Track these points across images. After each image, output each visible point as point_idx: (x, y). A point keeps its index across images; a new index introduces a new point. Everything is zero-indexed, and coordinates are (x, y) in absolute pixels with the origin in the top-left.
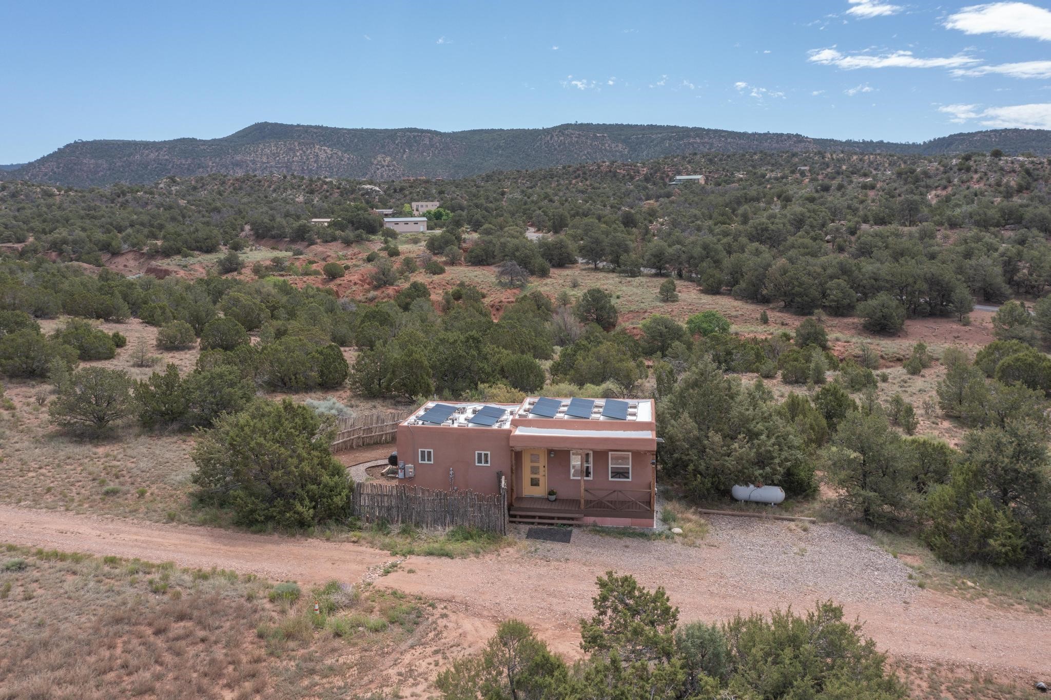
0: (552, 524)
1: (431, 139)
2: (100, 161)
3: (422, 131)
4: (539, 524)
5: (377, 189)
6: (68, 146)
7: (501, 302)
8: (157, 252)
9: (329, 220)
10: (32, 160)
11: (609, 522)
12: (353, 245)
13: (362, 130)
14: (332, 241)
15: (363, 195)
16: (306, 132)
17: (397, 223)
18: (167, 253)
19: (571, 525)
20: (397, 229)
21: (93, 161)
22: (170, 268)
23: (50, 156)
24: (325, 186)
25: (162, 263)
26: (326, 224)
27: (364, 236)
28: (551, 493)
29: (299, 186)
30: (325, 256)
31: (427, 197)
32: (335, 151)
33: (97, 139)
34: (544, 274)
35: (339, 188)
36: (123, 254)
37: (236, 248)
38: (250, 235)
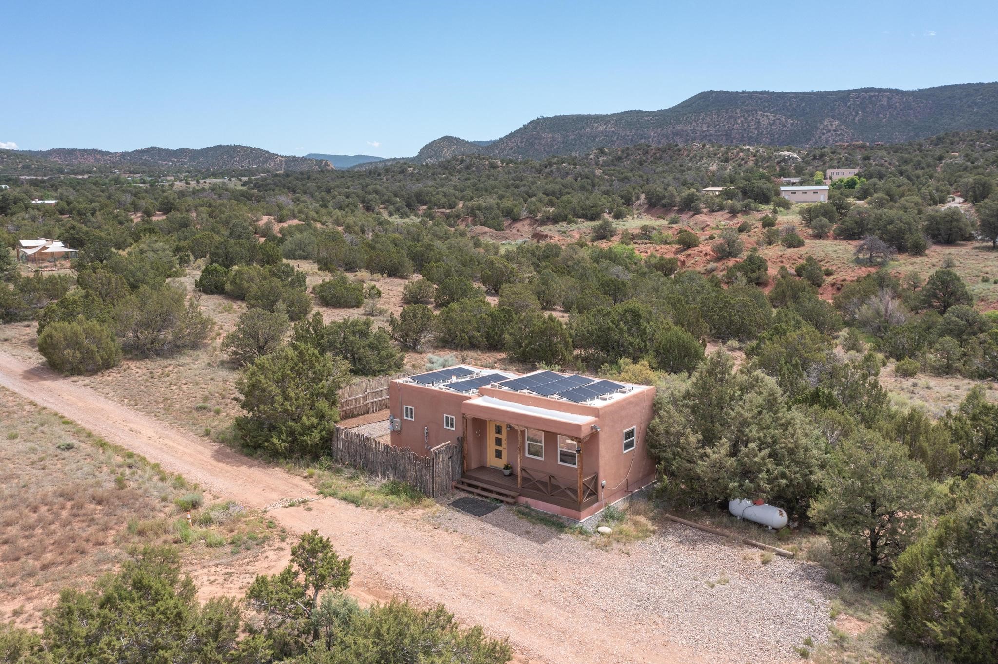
0: (487, 497)
1: (889, 99)
2: (556, 135)
3: (880, 90)
4: (479, 495)
5: (795, 155)
6: (531, 122)
7: (844, 280)
8: (548, 218)
9: (720, 189)
10: (502, 136)
11: (542, 507)
12: (739, 215)
13: (811, 93)
14: (719, 210)
15: (778, 163)
16: (751, 98)
17: (794, 192)
18: (555, 220)
19: (502, 502)
20: (792, 199)
21: (550, 135)
22: (550, 234)
23: (516, 132)
24: (741, 154)
25: (544, 230)
26: (717, 193)
27: (753, 205)
28: (507, 467)
29: (715, 154)
30: (704, 225)
31: (848, 163)
32: (778, 116)
33: (558, 115)
34: (918, 250)
35: (755, 156)
36: (521, 220)
37: (618, 216)
38: (644, 204)
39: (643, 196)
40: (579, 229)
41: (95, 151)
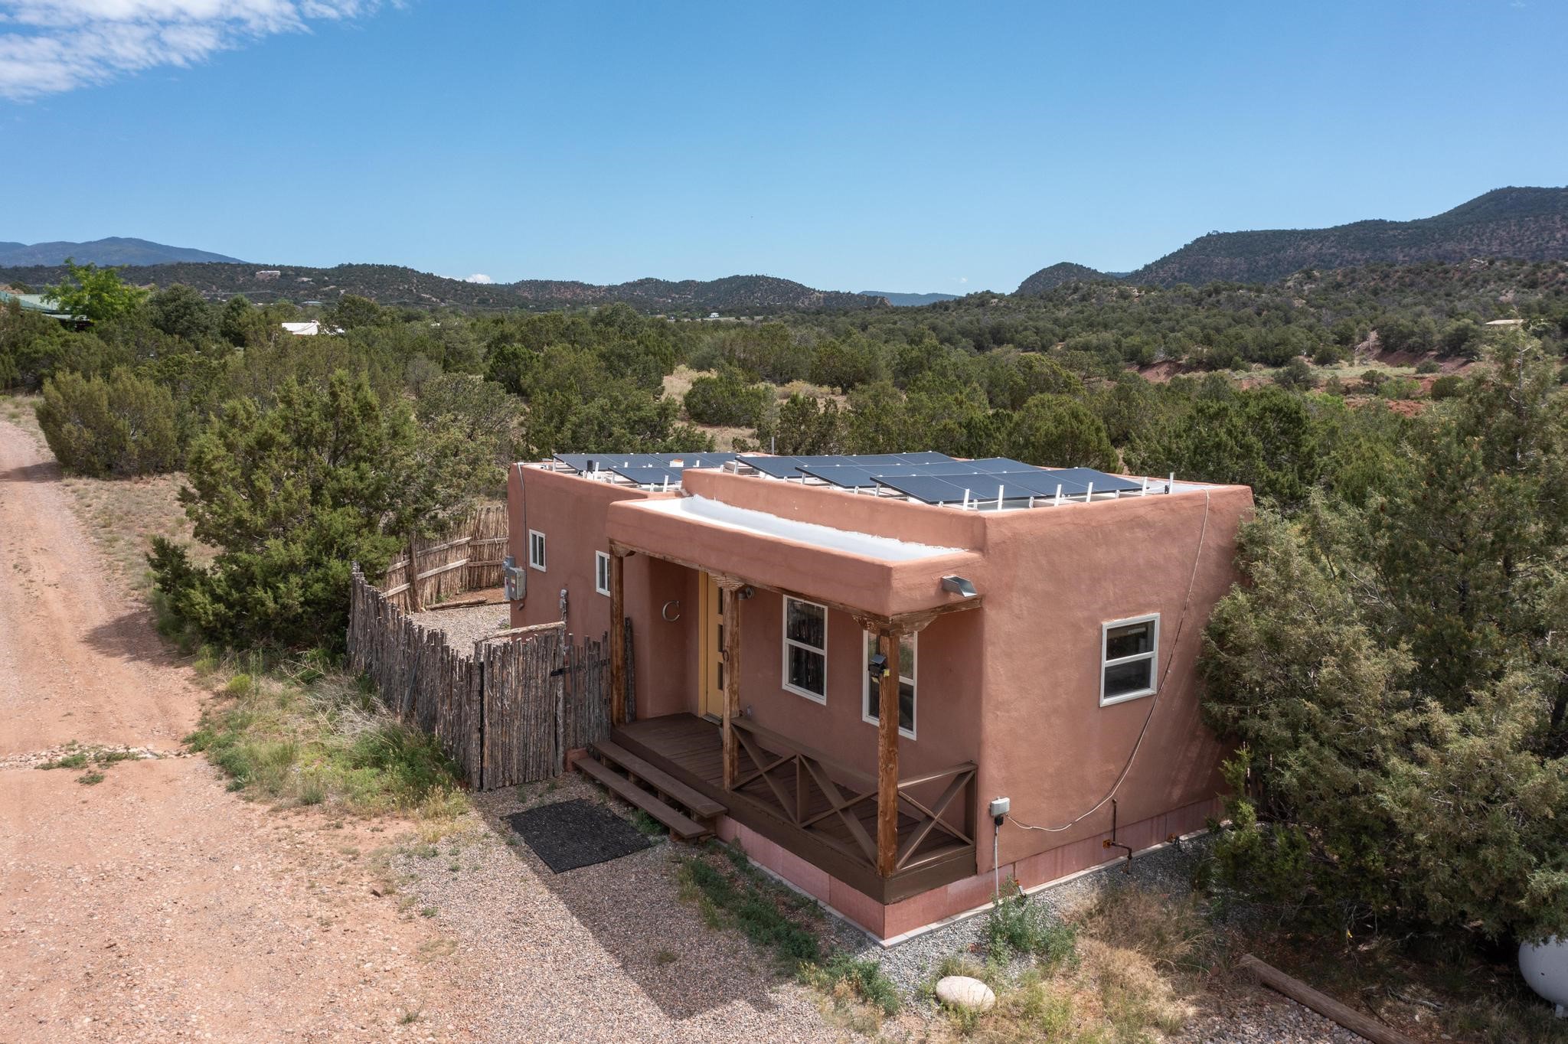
0: (635, 808)
4: (621, 799)
6: (1198, 240)
8: (1199, 362)
18: (1210, 364)
19: (666, 830)
33: (1242, 230)
36: (1154, 365)
37: (1324, 360)
38: (1374, 347)
39: (1373, 336)
40: (1251, 378)
41: (575, 284)
